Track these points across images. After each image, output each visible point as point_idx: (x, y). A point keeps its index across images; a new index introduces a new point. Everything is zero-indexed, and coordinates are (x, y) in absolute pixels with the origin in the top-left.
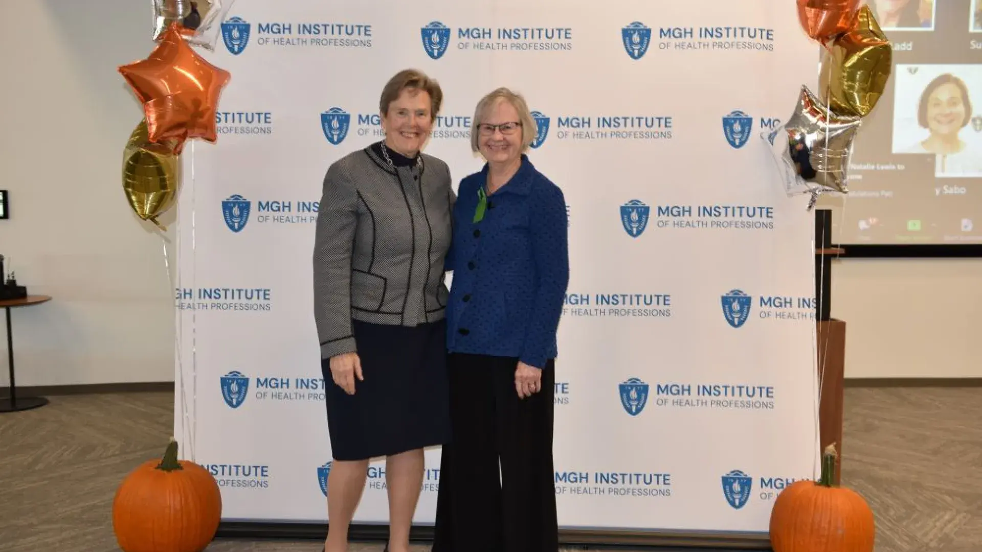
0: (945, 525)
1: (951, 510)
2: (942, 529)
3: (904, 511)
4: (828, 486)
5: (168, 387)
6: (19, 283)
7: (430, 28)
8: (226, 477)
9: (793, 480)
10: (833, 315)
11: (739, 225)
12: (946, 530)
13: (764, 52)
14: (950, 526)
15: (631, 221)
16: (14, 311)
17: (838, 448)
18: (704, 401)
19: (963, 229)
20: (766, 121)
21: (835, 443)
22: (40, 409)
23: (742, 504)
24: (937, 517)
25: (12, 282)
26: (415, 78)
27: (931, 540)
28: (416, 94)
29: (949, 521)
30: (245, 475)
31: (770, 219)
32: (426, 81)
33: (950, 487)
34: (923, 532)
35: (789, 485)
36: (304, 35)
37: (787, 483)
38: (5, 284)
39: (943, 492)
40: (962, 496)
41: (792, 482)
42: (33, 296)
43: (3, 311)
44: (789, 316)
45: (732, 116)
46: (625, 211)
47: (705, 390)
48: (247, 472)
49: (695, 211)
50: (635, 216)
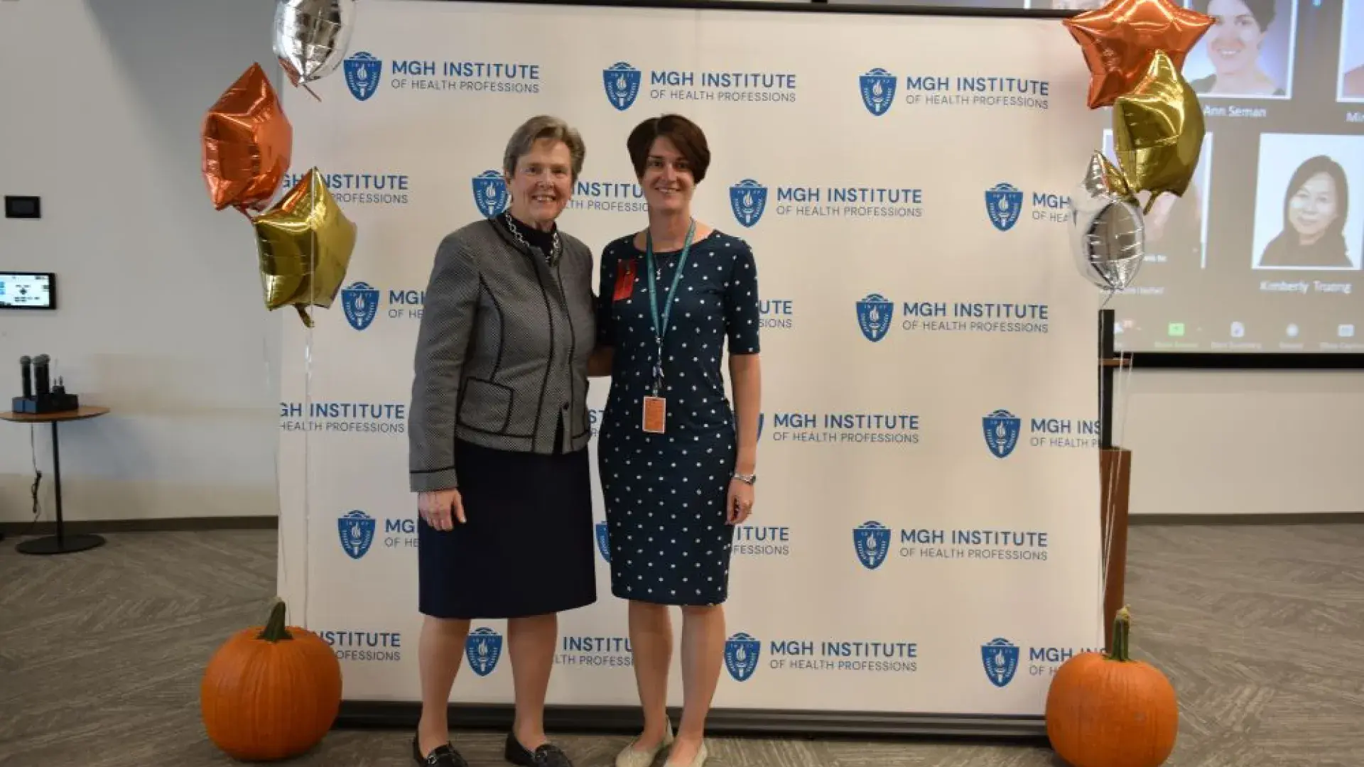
0: (1247, 703)
1: (1251, 684)
2: (1243, 708)
3: (1192, 685)
4: (1121, 660)
6: (68, 391)
7: (614, 70)
8: (346, 647)
9: (1071, 651)
10: (1115, 441)
11: (1006, 327)
12: (1250, 709)
13: (1036, 109)
14: (1253, 704)
15: (870, 321)
16: (61, 426)
18: (960, 551)
19: (1233, 335)
20: (1040, 196)
22: (95, 551)
23: (1006, 681)
24: (1236, 691)
25: (61, 389)
27: (1234, 723)
29: (1251, 698)
30: (370, 645)
31: (1044, 320)
33: (1244, 654)
34: (1222, 712)
35: (1066, 658)
36: (451, 78)
37: (1063, 655)
38: (51, 390)
39: (1236, 659)
40: (1259, 664)
41: (1070, 655)
42: (86, 407)
43: (48, 426)
44: (1067, 443)
45: (998, 189)
46: (862, 308)
47: (961, 536)
48: (372, 641)
49: (950, 310)
50: (874, 315)
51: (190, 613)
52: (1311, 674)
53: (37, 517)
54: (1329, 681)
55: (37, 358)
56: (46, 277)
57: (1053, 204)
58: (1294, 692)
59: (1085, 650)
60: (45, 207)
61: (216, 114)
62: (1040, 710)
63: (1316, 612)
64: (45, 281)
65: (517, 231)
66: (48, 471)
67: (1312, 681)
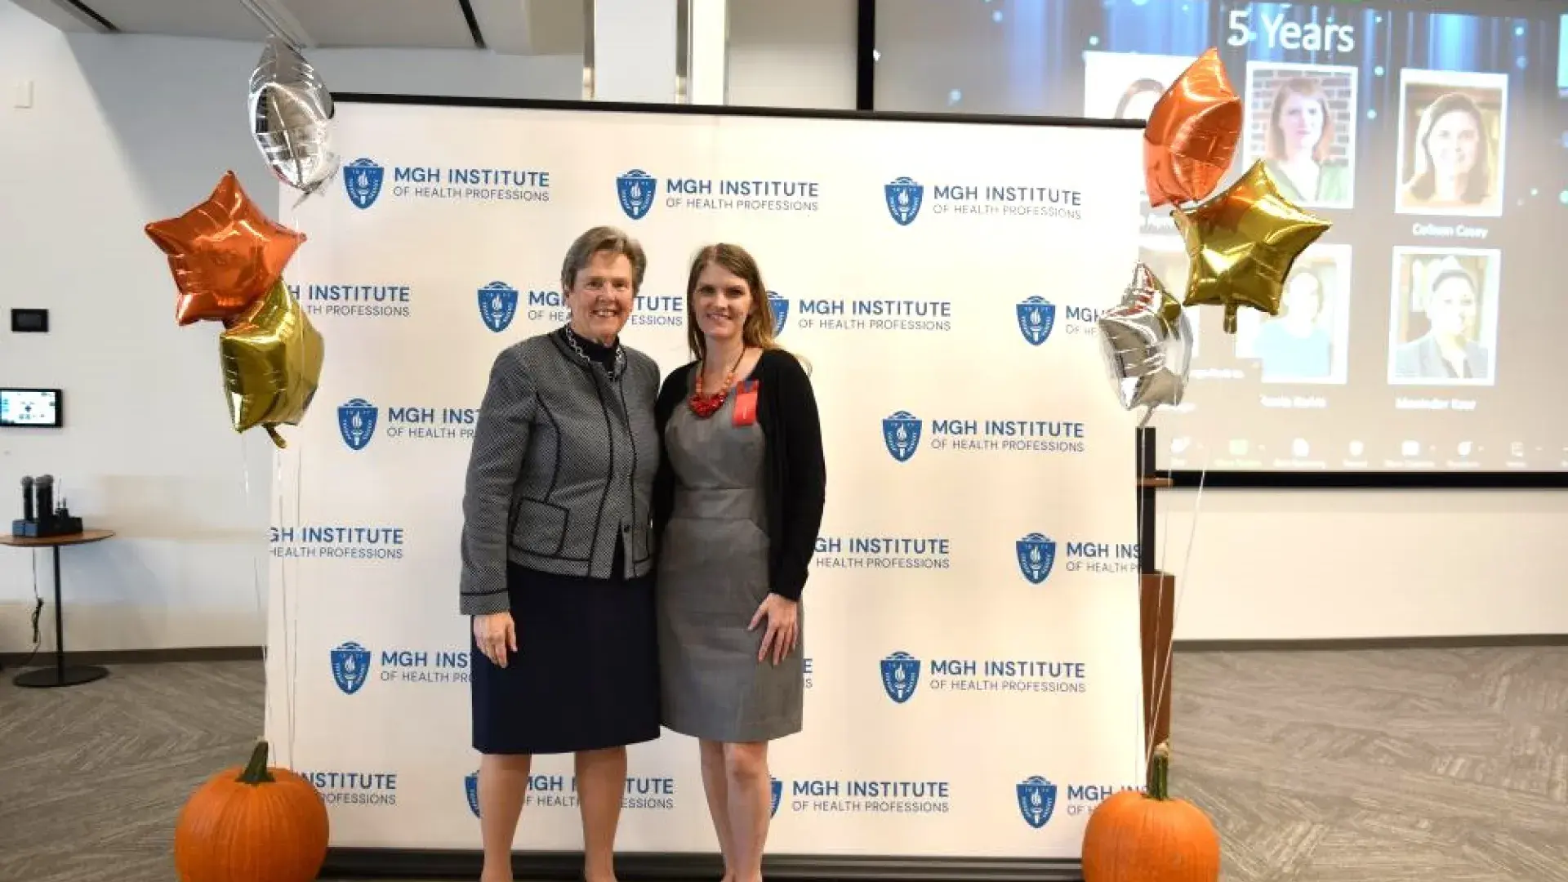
0: (1300, 842)
1: (1304, 820)
2: (1296, 846)
3: (1246, 822)
4: (1159, 798)
6: (73, 513)
7: (628, 177)
8: (337, 789)
9: (1111, 789)
10: (1158, 565)
12: (1302, 848)
14: (1305, 842)
15: (897, 439)
16: (62, 548)
19: (1297, 452)
20: (1073, 310)
21: (1167, 740)
22: (101, 683)
23: (1043, 822)
24: (1288, 830)
25: (65, 512)
27: (1284, 863)
29: (1303, 837)
33: (1300, 788)
34: (1273, 852)
35: (1106, 796)
37: (1103, 793)
38: (54, 513)
39: (1291, 794)
40: (1314, 799)
41: (1110, 793)
42: (91, 531)
43: (50, 550)
44: (1105, 568)
45: (1030, 302)
46: (889, 427)
47: (994, 667)
48: (366, 783)
49: (981, 428)
50: (902, 433)
51: (186, 752)
52: (1369, 809)
53: (38, 647)
54: (1386, 817)
55: (40, 479)
56: (53, 394)
57: (1087, 318)
58: (1352, 829)
59: (1126, 788)
60: (53, 321)
62: (1077, 853)
63: (1377, 742)
64: (52, 397)
65: (577, 345)
66: (49, 598)
67: (1366, 817)
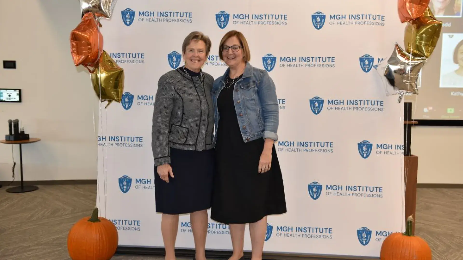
3: (445, 248)
4: (409, 236)
5: (94, 182)
6: (26, 133)
7: (220, 14)
8: (121, 225)
9: (392, 232)
10: (412, 153)
11: (367, 109)
15: (315, 107)
16: (23, 145)
17: (414, 217)
18: (349, 194)
20: (381, 59)
21: (412, 215)
22: (35, 192)
23: (367, 243)
25: (23, 132)
26: (197, 35)
28: (198, 42)
30: (130, 225)
31: (382, 106)
32: (202, 36)
36: (160, 17)
37: (389, 234)
38: (20, 132)
41: (392, 234)
42: (32, 139)
43: (18, 146)
44: (391, 153)
45: (364, 57)
46: (312, 102)
47: (349, 188)
48: (130, 223)
49: (345, 102)
50: (316, 104)
51: (68, 214)
53: (14, 179)
55: (14, 120)
56: (18, 91)
59: (398, 232)
60: (17, 65)
61: (74, 32)
62: (378, 255)
64: (18, 92)
65: (187, 73)
66: (18, 162)
